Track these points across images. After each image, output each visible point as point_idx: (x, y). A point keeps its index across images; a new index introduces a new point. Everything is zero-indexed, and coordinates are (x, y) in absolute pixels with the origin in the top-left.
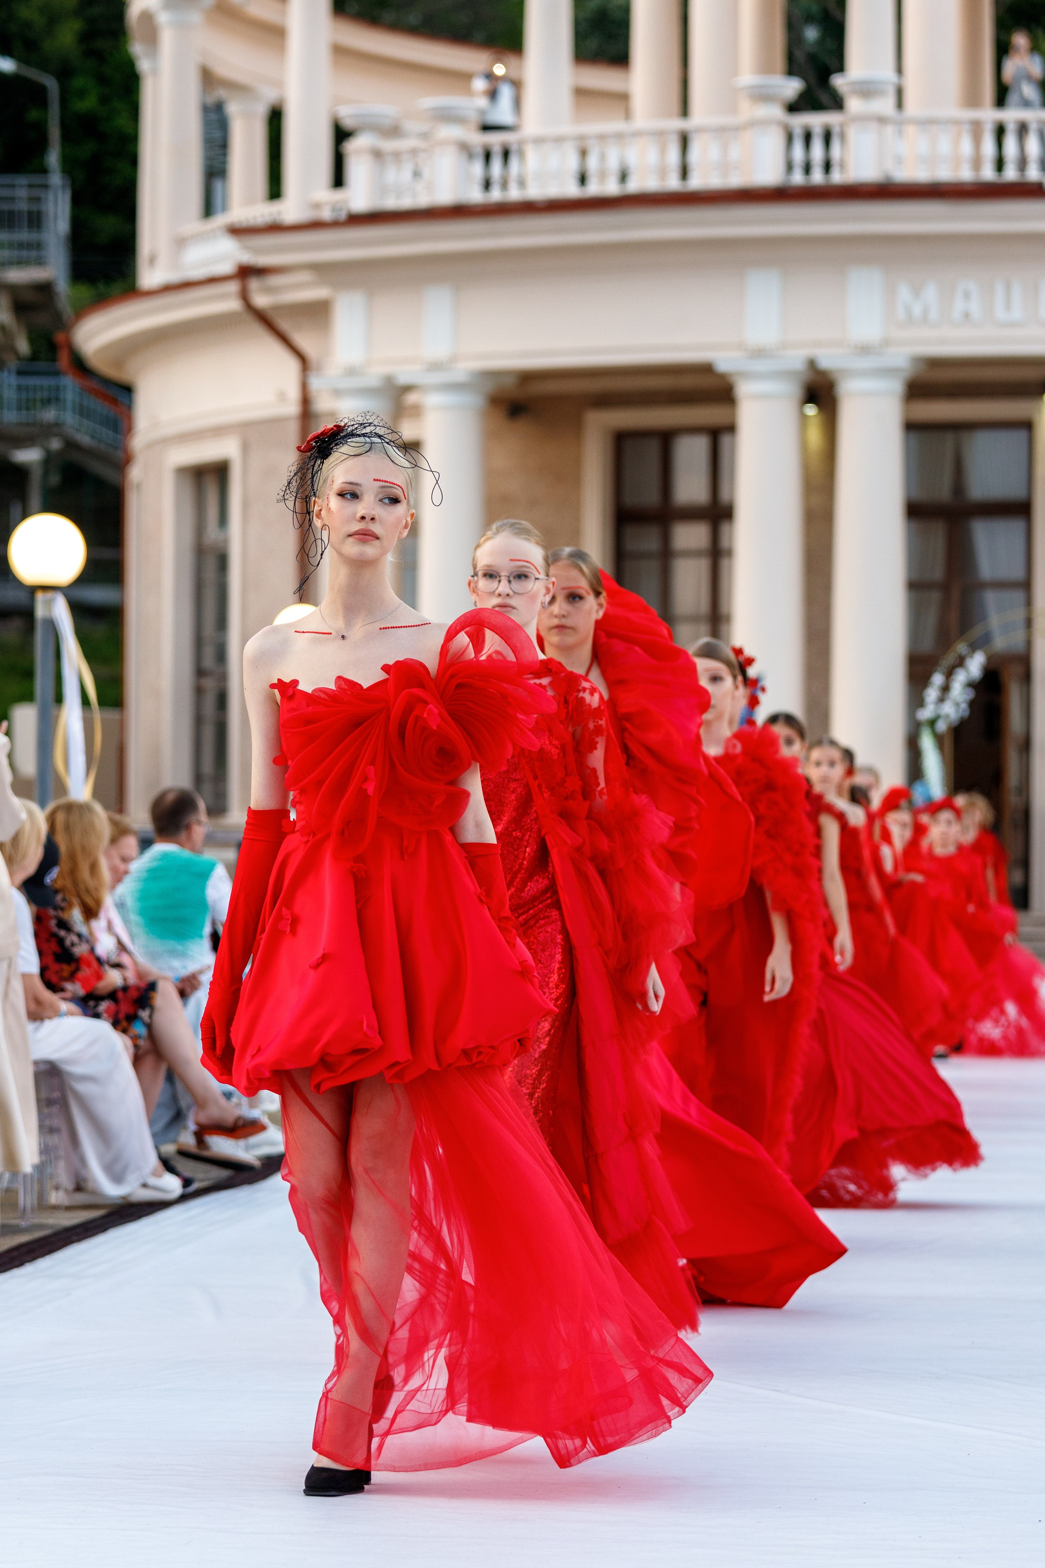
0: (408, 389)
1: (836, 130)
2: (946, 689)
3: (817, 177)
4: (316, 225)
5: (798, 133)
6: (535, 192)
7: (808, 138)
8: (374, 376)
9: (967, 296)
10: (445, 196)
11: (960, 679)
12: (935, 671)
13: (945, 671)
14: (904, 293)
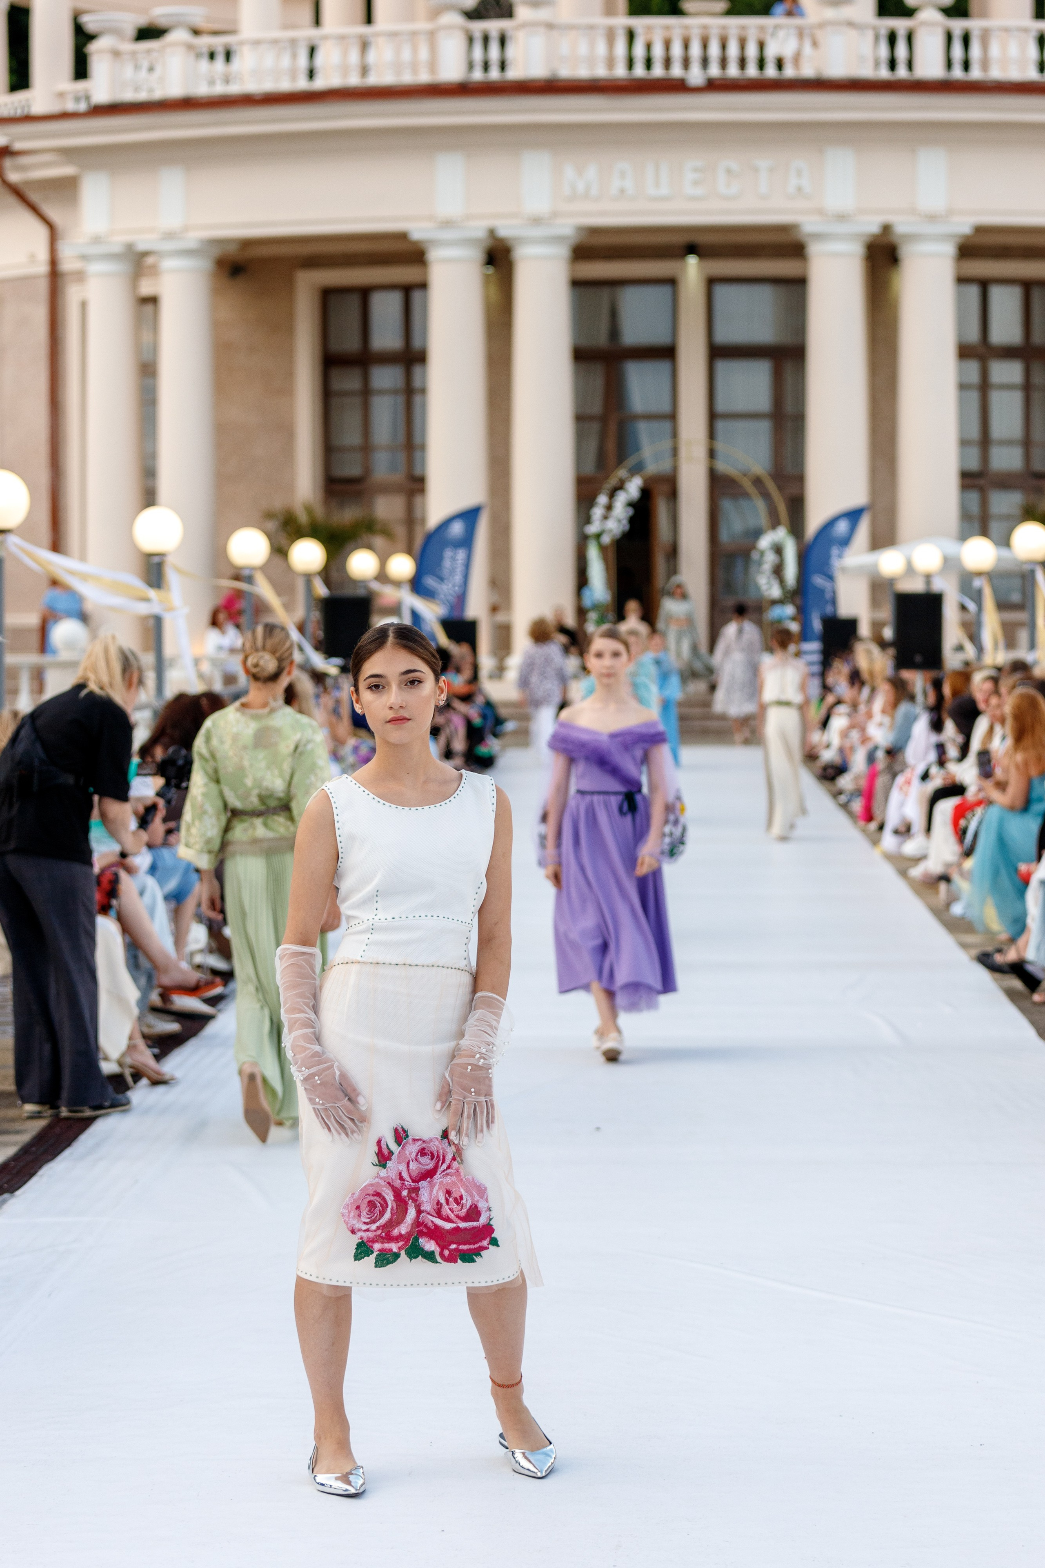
0: (145, 254)
1: (509, 34)
2: (609, 507)
3: (494, 74)
4: (65, 116)
5: (478, 36)
6: (252, 86)
7: (486, 39)
8: (117, 243)
9: (623, 175)
10: (175, 90)
11: (621, 499)
12: (599, 493)
13: (608, 492)
14: (569, 172)
